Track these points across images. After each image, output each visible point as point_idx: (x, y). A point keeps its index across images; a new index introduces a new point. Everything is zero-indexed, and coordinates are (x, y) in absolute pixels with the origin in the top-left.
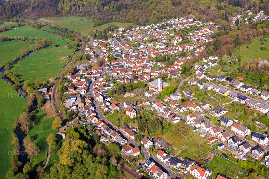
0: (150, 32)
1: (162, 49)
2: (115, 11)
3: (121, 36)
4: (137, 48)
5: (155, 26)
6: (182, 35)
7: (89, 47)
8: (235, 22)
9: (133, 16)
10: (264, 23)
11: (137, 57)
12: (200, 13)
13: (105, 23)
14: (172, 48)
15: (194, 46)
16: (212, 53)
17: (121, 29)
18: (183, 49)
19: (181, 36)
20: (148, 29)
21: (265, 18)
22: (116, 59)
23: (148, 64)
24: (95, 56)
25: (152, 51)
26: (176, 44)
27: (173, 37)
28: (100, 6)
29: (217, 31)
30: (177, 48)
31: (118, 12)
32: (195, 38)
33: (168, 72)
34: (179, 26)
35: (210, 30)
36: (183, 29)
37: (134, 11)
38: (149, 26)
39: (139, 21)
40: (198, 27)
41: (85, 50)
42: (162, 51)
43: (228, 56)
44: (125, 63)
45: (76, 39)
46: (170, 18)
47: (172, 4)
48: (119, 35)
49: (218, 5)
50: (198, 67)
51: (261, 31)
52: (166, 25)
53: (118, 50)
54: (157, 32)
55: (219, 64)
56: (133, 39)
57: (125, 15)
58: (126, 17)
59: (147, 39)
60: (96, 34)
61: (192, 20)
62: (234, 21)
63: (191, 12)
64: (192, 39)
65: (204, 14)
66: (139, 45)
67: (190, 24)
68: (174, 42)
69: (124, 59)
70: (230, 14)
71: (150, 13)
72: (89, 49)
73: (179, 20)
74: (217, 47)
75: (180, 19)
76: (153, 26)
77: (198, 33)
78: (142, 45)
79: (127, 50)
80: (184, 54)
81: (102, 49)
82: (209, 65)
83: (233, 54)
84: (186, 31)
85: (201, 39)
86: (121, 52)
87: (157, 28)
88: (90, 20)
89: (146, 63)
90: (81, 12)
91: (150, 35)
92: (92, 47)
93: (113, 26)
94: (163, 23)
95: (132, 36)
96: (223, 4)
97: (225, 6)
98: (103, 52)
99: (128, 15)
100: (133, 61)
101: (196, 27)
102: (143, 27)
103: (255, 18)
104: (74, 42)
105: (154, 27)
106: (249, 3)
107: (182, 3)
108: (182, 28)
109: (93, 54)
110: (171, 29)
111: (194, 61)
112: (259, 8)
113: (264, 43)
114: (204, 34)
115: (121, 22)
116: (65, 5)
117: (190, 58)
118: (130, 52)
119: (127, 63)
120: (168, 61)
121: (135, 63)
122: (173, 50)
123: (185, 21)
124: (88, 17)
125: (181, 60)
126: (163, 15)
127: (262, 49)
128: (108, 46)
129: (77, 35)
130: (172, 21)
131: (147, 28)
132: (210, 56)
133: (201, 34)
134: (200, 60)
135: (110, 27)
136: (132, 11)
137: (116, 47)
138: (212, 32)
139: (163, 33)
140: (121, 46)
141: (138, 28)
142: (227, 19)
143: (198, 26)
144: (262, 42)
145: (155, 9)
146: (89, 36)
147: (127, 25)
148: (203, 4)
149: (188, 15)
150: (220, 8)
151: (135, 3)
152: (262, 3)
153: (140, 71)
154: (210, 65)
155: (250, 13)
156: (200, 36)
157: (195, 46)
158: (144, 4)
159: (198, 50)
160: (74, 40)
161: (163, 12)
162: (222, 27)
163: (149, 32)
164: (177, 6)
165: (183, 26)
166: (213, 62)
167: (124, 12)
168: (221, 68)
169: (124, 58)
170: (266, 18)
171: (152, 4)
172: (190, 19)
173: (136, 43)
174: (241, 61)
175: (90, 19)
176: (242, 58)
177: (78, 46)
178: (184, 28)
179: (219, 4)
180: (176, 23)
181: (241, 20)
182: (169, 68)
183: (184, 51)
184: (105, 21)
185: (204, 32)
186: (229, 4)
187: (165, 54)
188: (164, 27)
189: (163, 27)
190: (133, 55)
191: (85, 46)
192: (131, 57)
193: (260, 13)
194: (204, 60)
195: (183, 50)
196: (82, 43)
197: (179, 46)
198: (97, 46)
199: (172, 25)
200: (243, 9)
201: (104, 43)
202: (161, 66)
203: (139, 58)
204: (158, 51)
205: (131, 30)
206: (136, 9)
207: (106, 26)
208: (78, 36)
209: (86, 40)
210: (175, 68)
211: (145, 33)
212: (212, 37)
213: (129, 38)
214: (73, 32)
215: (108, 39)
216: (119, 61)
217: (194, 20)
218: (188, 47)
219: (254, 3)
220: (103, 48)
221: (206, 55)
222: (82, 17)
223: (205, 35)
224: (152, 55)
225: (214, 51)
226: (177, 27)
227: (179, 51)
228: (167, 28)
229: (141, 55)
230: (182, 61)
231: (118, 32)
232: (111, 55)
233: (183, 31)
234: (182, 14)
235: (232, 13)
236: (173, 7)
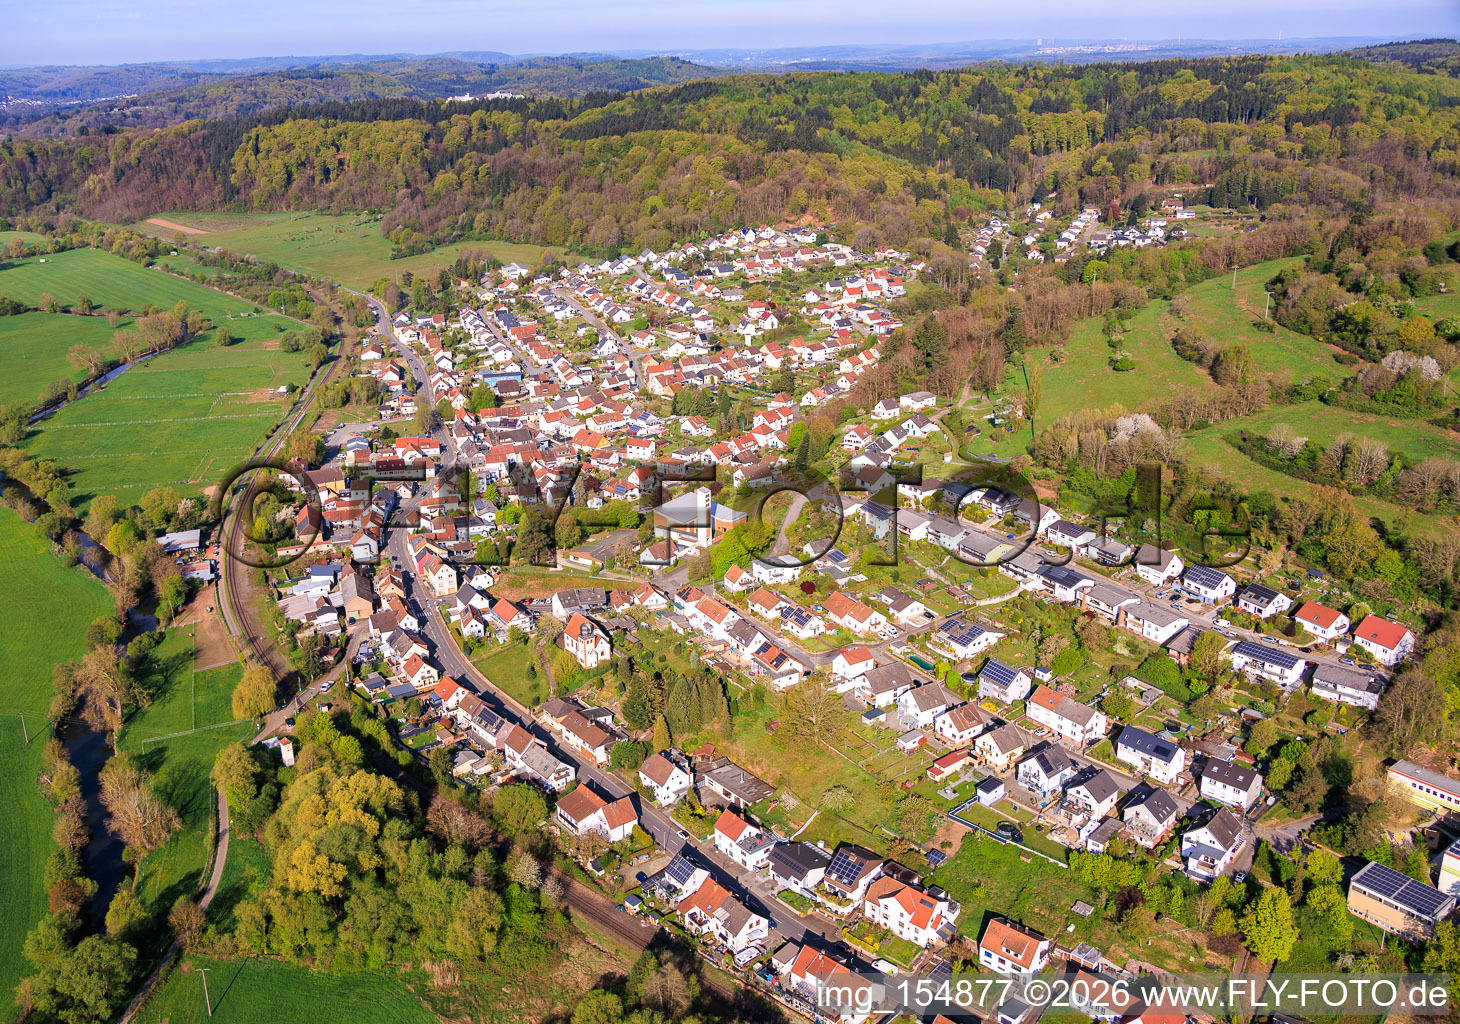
0: (641, 287)
1: (698, 359)
2: (482, 194)
3: (513, 301)
4: (587, 354)
5: (657, 261)
6: (776, 302)
7: (377, 348)
8: (984, 251)
9: (560, 217)
10: (1111, 259)
11: (592, 393)
12: (841, 210)
13: (439, 242)
14: (736, 355)
15: (829, 350)
16: (914, 381)
17: (513, 272)
18: (787, 362)
19: (772, 306)
20: (631, 276)
21: (1103, 237)
22: (499, 401)
23: (640, 423)
24: (404, 386)
25: (651, 369)
26: (753, 337)
27: (739, 310)
28: (418, 169)
29: (920, 289)
30: (758, 358)
31: (498, 197)
32: (830, 315)
33: (727, 461)
34: (759, 265)
35: (890, 281)
36: (776, 275)
37: (565, 196)
38: (633, 262)
39: (588, 238)
40: (839, 268)
41: (361, 362)
42: (697, 368)
43: (976, 396)
44: (542, 420)
45: (317, 311)
46: (721, 228)
47: (725, 169)
48: (507, 296)
49: (913, 181)
50: (858, 439)
51: (1103, 291)
52: (707, 259)
53: (506, 364)
54: (670, 288)
55: (945, 428)
56: (568, 314)
57: (529, 213)
58: (532, 222)
59: (626, 317)
60: (405, 291)
61: (811, 239)
62: (980, 248)
63: (808, 205)
64: (817, 317)
65: (862, 215)
66: (595, 341)
67: (807, 258)
68: (745, 332)
69: (532, 400)
70: (963, 218)
71: (634, 204)
72: (376, 355)
73: (759, 239)
74: (929, 355)
75: (763, 235)
76: (649, 263)
77: (839, 295)
78: (609, 344)
79: (543, 362)
80: (787, 384)
81: (437, 357)
82: (906, 432)
83: (998, 386)
84: (789, 283)
85: (853, 318)
86: (517, 368)
87: (667, 271)
88: (375, 230)
89: (632, 421)
90: (332, 193)
91: (639, 299)
92: (389, 346)
93: (477, 259)
94: (691, 250)
95: (562, 304)
96: (933, 176)
97: (943, 185)
98: (443, 371)
99: (538, 212)
100: (575, 411)
101: (831, 267)
102: (608, 263)
103: (1065, 235)
104: (308, 326)
105: (656, 267)
106: (1037, 176)
107: (767, 165)
108: (773, 271)
109: (396, 378)
110: (727, 274)
111: (841, 414)
112: (1077, 196)
113: (1120, 342)
114: (865, 300)
115: (509, 240)
116: (265, 163)
117: (814, 401)
118: (557, 370)
119: (549, 418)
120: (726, 413)
121: (583, 419)
122: (741, 363)
123: (782, 242)
124: (364, 216)
125: (779, 409)
126: (691, 216)
127: (1116, 367)
128: (462, 346)
129: (320, 293)
130: (731, 242)
131: (626, 269)
132: (905, 393)
133: (853, 299)
134: (862, 411)
135: (466, 261)
136: (559, 195)
137: (496, 351)
138: (899, 289)
139: (695, 292)
140: (519, 343)
141: (587, 269)
142: (951, 238)
143: (840, 263)
144: (1115, 338)
145: (655, 188)
146: (373, 300)
147: (538, 253)
148: (854, 173)
149: (792, 218)
150: (922, 192)
151: (570, 163)
152: (1090, 173)
153: (608, 456)
154: (910, 433)
155: (1041, 216)
156: (850, 305)
157: (832, 349)
158: (606, 169)
159: (846, 366)
160: (308, 316)
161: (692, 202)
162: (937, 270)
163: (634, 288)
164: (748, 176)
165: (776, 264)
166: (922, 418)
167: (523, 201)
168: (955, 444)
169: (536, 399)
170: (1109, 237)
171: (643, 168)
172: (805, 233)
173: (582, 332)
174: (1037, 416)
175: (372, 223)
176: (1041, 404)
177: (329, 340)
178: (780, 270)
179: (918, 177)
180: (747, 249)
181: (1008, 241)
182: (732, 443)
183: (789, 369)
184: (440, 234)
185: (865, 289)
186: (958, 175)
187: (707, 380)
188: (696, 267)
189: (691, 268)
190: (573, 387)
191: (360, 343)
192: (566, 393)
193: (1084, 217)
194: (882, 411)
195: (783, 363)
196: (346, 327)
197: (764, 349)
198: (412, 345)
199: (729, 258)
200: (1014, 197)
201: (443, 331)
202: (694, 432)
203: (598, 399)
204: (677, 367)
205: (558, 278)
206: (575, 187)
207: (445, 257)
208: (327, 300)
209: (361, 317)
210: (756, 443)
211: (615, 289)
212: (898, 310)
213: (550, 309)
214: (302, 280)
215: (457, 315)
216: (513, 412)
217: (822, 240)
218: (805, 352)
219: (1056, 174)
220: (441, 353)
221: (883, 387)
222: (340, 214)
223: (871, 302)
224: (656, 387)
225: (920, 374)
226: (751, 266)
227: (766, 370)
228: (709, 272)
229: (606, 385)
230: (785, 411)
231: (499, 282)
232: (475, 385)
233: (777, 284)
234: (772, 214)
235: (970, 211)
236: (733, 183)
